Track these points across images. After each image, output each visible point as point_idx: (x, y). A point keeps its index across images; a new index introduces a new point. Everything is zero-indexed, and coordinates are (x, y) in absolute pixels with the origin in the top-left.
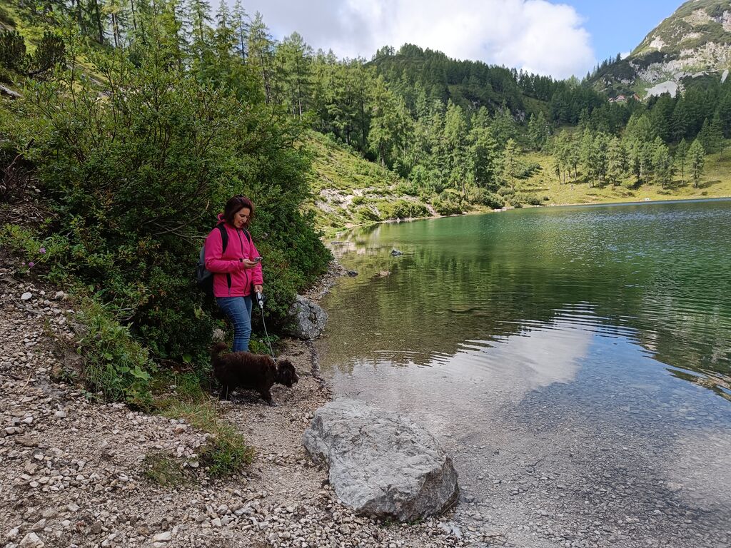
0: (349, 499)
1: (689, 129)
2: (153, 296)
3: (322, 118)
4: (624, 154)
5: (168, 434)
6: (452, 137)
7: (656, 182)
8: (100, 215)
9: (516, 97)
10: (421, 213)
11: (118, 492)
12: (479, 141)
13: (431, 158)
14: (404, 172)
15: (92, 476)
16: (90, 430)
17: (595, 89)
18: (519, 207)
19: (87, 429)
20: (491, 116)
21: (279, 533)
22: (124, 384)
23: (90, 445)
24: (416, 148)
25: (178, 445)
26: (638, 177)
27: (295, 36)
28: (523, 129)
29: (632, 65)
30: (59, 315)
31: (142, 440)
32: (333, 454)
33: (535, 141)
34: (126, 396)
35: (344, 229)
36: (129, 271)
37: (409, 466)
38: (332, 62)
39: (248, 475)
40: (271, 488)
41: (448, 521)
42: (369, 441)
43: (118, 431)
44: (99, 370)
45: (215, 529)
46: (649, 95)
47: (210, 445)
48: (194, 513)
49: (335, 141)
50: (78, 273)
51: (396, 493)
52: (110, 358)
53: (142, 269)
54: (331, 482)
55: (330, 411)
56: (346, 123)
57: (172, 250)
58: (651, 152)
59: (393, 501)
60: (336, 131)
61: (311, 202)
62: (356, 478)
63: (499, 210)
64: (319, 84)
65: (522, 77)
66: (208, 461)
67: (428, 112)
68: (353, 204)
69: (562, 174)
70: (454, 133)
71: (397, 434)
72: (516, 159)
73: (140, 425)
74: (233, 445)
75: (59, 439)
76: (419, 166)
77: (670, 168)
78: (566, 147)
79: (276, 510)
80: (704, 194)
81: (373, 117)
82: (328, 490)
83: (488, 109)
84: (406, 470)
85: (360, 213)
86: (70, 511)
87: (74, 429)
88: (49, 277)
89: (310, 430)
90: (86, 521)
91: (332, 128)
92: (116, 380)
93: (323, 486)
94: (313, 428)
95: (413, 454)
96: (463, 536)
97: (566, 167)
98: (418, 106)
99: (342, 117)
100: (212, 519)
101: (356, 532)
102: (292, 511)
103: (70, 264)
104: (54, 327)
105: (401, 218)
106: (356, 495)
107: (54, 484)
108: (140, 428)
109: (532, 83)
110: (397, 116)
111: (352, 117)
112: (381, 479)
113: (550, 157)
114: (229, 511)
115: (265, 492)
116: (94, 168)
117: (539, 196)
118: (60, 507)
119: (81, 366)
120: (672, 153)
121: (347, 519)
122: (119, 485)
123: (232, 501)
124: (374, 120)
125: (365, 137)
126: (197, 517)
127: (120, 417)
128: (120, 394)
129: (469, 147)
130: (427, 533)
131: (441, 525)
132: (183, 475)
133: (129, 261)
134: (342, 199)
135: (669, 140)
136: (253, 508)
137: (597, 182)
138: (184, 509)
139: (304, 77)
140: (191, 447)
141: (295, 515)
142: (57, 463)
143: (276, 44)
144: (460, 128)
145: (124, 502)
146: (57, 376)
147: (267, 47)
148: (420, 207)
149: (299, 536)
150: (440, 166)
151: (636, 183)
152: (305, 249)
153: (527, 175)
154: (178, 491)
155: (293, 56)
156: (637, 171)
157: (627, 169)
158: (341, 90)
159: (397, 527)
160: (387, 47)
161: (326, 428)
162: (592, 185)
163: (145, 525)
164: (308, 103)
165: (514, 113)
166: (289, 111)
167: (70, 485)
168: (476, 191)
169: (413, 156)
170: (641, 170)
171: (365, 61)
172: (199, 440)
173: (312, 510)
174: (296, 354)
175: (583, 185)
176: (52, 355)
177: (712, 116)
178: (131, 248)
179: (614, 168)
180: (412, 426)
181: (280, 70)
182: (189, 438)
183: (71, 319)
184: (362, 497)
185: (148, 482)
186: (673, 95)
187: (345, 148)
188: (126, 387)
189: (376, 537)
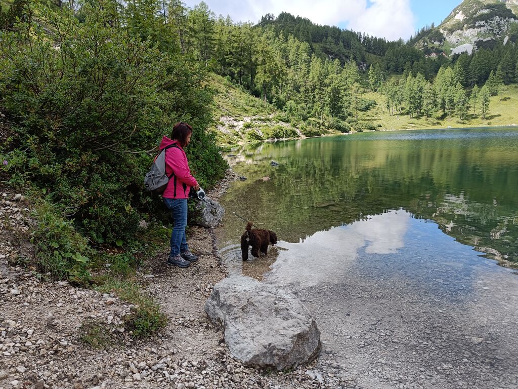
0: (239, 354)
1: (480, 78)
2: (92, 198)
3: (222, 65)
4: (435, 95)
5: (100, 306)
6: (314, 81)
7: (456, 115)
8: (51, 135)
9: (360, 53)
10: (292, 135)
11: (59, 354)
12: (334, 84)
13: (299, 95)
14: (280, 105)
15: (39, 342)
16: (38, 304)
17: (416, 48)
18: (361, 131)
19: (37, 303)
20: (342, 66)
21: (186, 383)
22: (67, 267)
23: (38, 317)
24: (289, 88)
25: (108, 315)
26: (444, 111)
27: (203, 4)
28: (365, 75)
29: (442, 31)
30: (17, 212)
31: (80, 311)
32: (227, 319)
33: (373, 85)
34: (69, 276)
35: (237, 146)
36: (74, 178)
37: (284, 328)
38: (229, 24)
39: (163, 336)
40: (180, 347)
41: (312, 369)
42: (254, 309)
43: (61, 304)
44: (47, 255)
45: (136, 382)
46: (453, 53)
47: (134, 314)
48: (119, 370)
49: (232, 82)
50: (33, 179)
51: (274, 349)
52: (56, 246)
53: (84, 176)
54: (226, 341)
55: (225, 286)
56: (239, 69)
57: (108, 162)
58: (453, 93)
59: (272, 356)
60: (232, 75)
61: (213, 125)
62: (244, 338)
63: (347, 133)
64: (220, 40)
65: (365, 38)
66: (132, 326)
67: (298, 62)
68: (243, 128)
69: (391, 108)
70: (316, 78)
71: (275, 304)
72: (359, 97)
73: (79, 298)
74: (152, 313)
75: (13, 312)
76: (291, 101)
77: (466, 105)
78: (394, 89)
79: (184, 364)
80: (489, 124)
81: (259, 65)
82: (224, 347)
83: (340, 61)
84: (282, 332)
85: (249, 134)
86: (19, 373)
87: (26, 304)
88: (10, 183)
89: (210, 300)
90: (32, 380)
91: (229, 72)
92: (61, 263)
93: (220, 344)
94: (213, 299)
95: (287, 319)
96: (324, 381)
97: (394, 104)
98: (291, 58)
99: (236, 64)
100: (134, 373)
101: (245, 380)
102: (196, 365)
103: (27, 173)
104: (13, 222)
105: (277, 138)
106: (245, 352)
107: (6, 350)
108: (79, 301)
109: (372, 43)
110: (276, 65)
111: (243, 65)
112: (264, 339)
113: (383, 96)
114: (147, 367)
115: (175, 350)
116: (46, 99)
117: (375, 124)
118: (11, 370)
119: (34, 252)
120: (468, 95)
121: (237, 370)
122: (60, 349)
123: (150, 358)
124: (259, 67)
125: (252, 80)
126: (121, 373)
127: (64, 293)
128: (64, 274)
129: (326, 88)
130: (298, 379)
131: (308, 372)
132: (112, 338)
133: (74, 170)
134: (235, 124)
135: (466, 85)
136: (166, 363)
137: (415, 115)
138: (112, 366)
139: (209, 35)
140: (119, 317)
141: (198, 368)
142: (10, 332)
143: (189, 10)
144: (321, 74)
145: (63, 362)
146: (13, 261)
147: (182, 12)
148: (291, 131)
149: (201, 385)
150: (306, 101)
151: (442, 115)
152: (209, 161)
153: (367, 109)
154: (107, 351)
155: (201, 19)
156: (443, 107)
157: (436, 106)
158: (236, 45)
159: (275, 375)
160: (269, 14)
161: (222, 299)
162: (412, 116)
163: (80, 381)
164: (212, 54)
165: (358, 64)
166: (198, 60)
167: (20, 350)
168: (331, 120)
169: (287, 94)
170: (446, 106)
171: (253, 24)
172: (124, 310)
173: (211, 363)
174: (201, 239)
175: (406, 116)
176: (10, 244)
177: (496, 69)
178: (75, 160)
179: (427, 105)
180: (286, 297)
181: (191, 29)
182: (117, 308)
183: (26, 216)
184: (249, 353)
185: (84, 346)
186: (470, 53)
187: (238, 87)
188: (69, 268)
189: (259, 383)
